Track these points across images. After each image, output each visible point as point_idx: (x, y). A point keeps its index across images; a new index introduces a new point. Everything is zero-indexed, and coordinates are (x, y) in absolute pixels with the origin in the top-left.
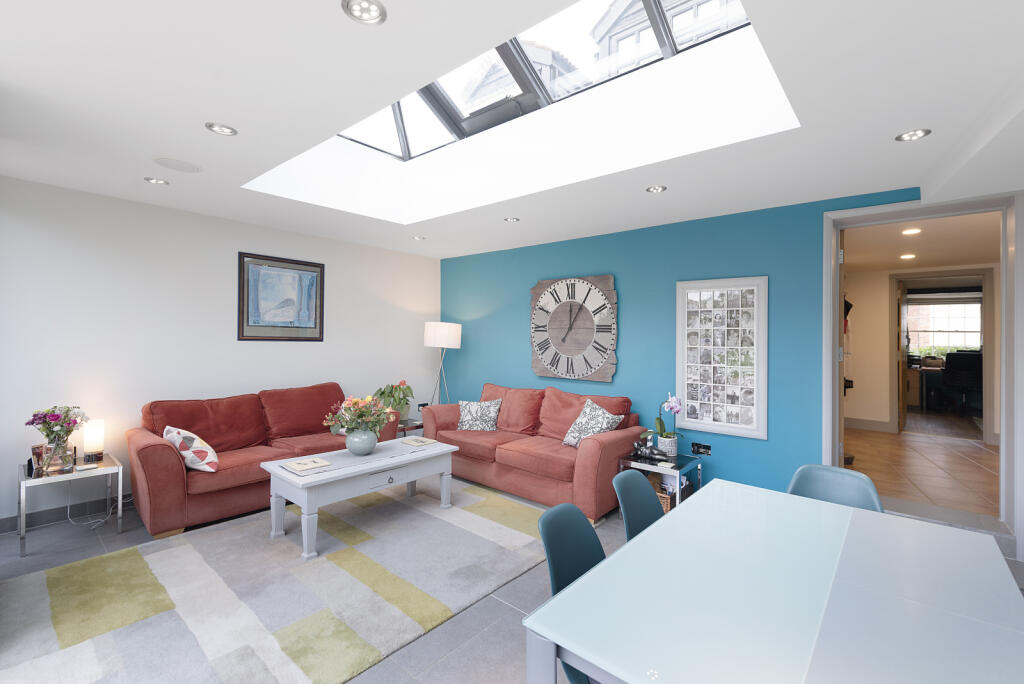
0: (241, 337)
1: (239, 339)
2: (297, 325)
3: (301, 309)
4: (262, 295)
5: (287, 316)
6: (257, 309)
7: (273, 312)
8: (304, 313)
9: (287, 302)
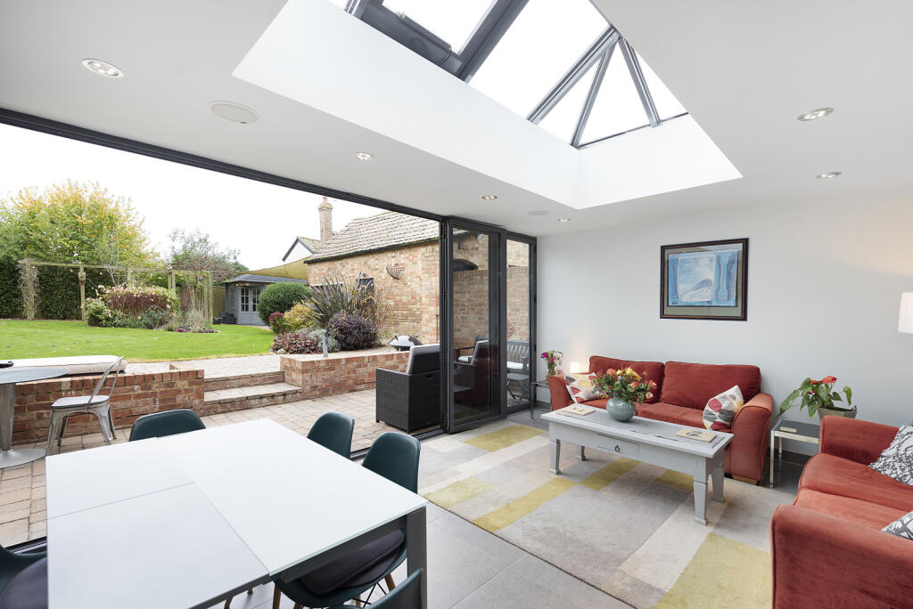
0: (663, 316)
1: (661, 318)
2: (714, 304)
3: (719, 289)
4: (679, 278)
5: (704, 296)
6: (676, 291)
7: (690, 293)
8: (723, 293)
9: (705, 283)
